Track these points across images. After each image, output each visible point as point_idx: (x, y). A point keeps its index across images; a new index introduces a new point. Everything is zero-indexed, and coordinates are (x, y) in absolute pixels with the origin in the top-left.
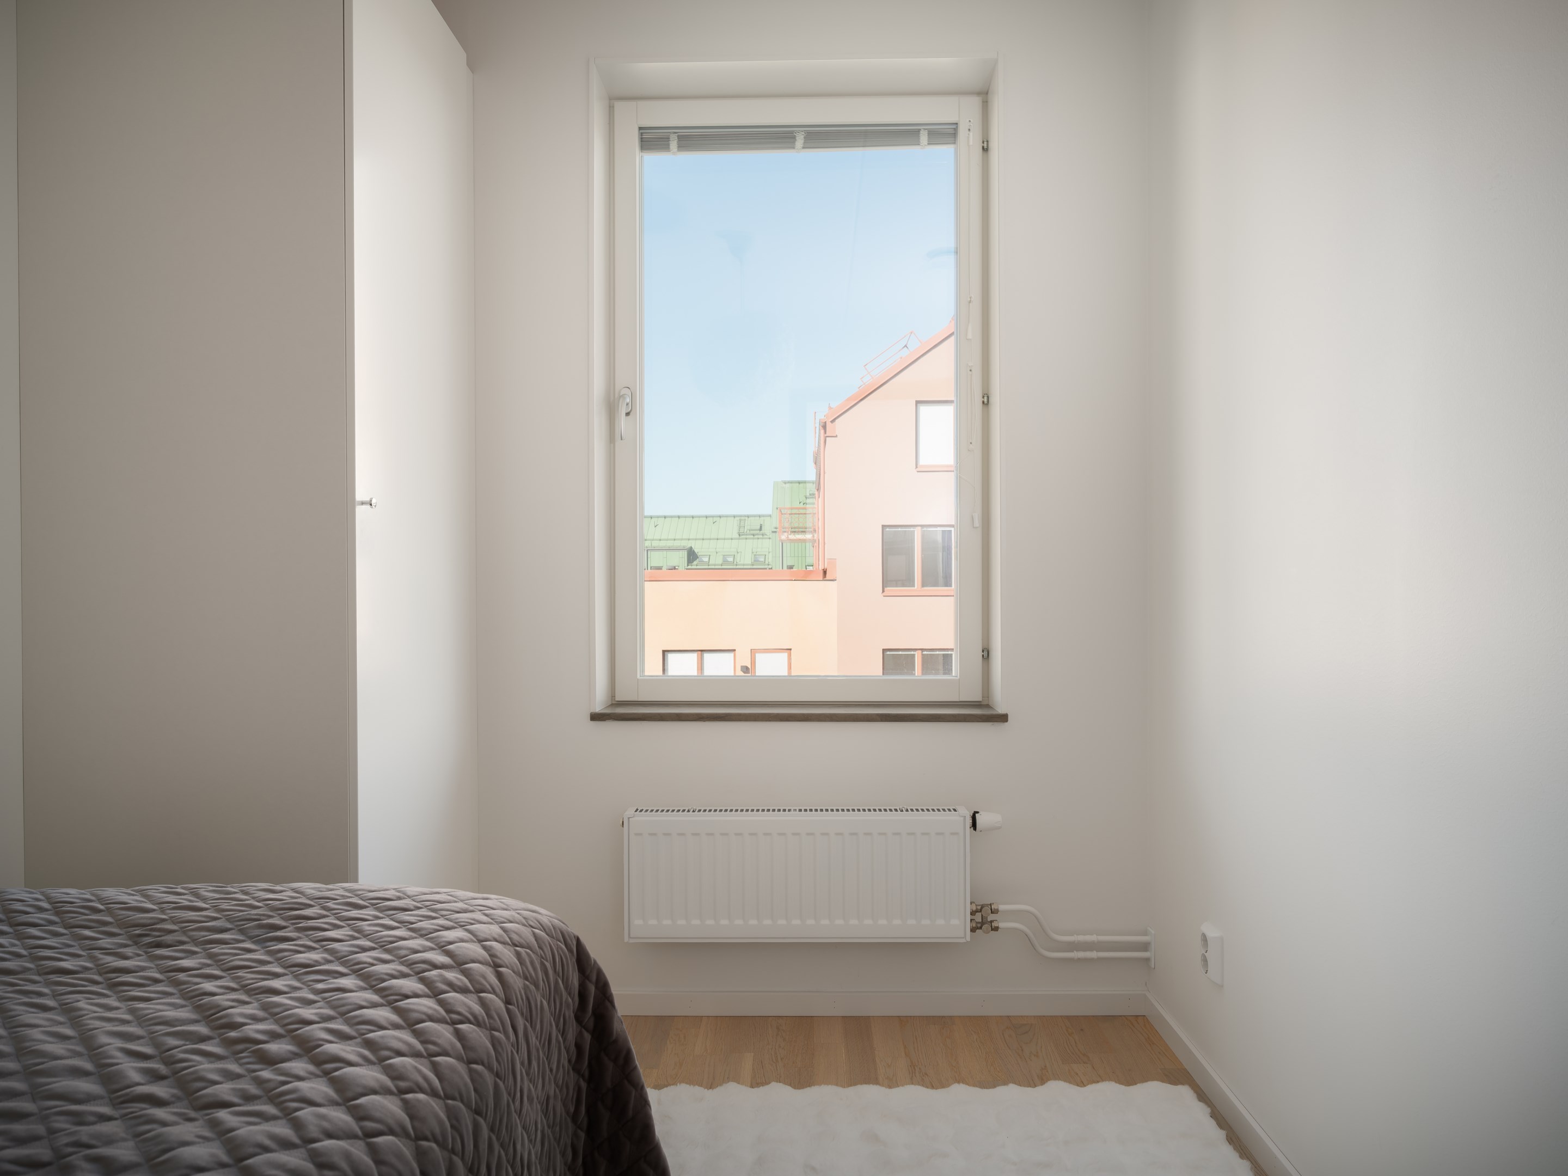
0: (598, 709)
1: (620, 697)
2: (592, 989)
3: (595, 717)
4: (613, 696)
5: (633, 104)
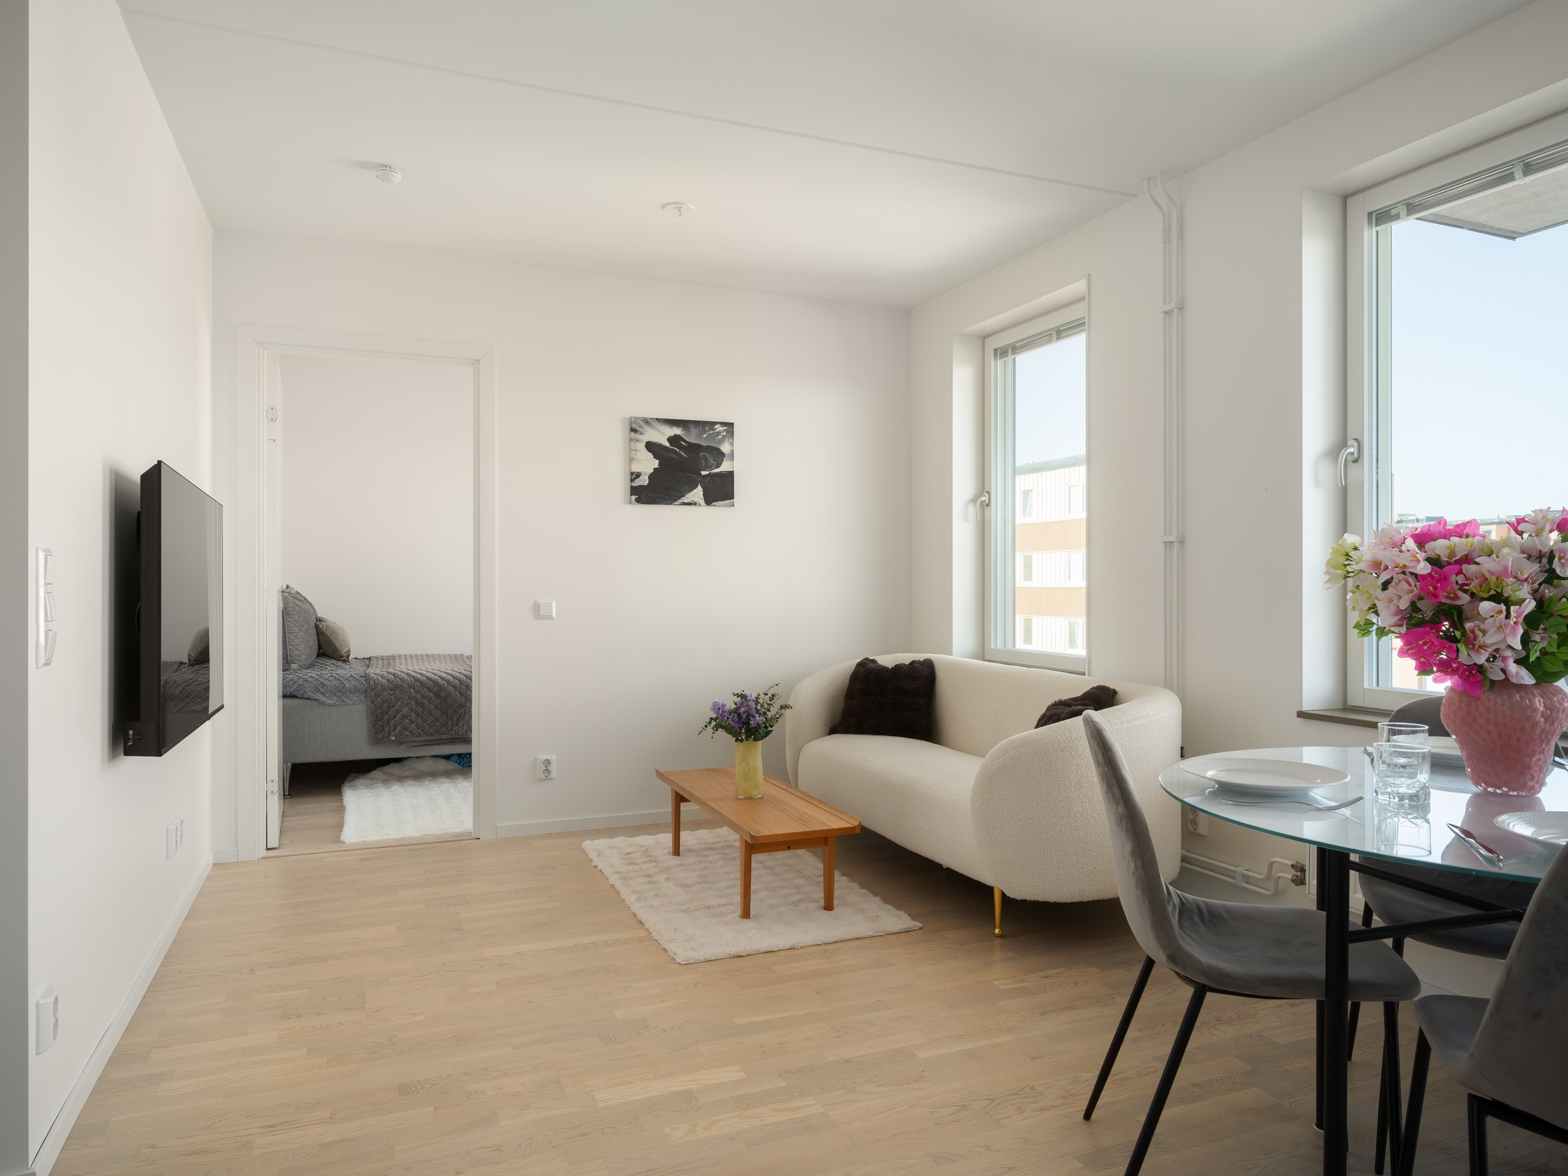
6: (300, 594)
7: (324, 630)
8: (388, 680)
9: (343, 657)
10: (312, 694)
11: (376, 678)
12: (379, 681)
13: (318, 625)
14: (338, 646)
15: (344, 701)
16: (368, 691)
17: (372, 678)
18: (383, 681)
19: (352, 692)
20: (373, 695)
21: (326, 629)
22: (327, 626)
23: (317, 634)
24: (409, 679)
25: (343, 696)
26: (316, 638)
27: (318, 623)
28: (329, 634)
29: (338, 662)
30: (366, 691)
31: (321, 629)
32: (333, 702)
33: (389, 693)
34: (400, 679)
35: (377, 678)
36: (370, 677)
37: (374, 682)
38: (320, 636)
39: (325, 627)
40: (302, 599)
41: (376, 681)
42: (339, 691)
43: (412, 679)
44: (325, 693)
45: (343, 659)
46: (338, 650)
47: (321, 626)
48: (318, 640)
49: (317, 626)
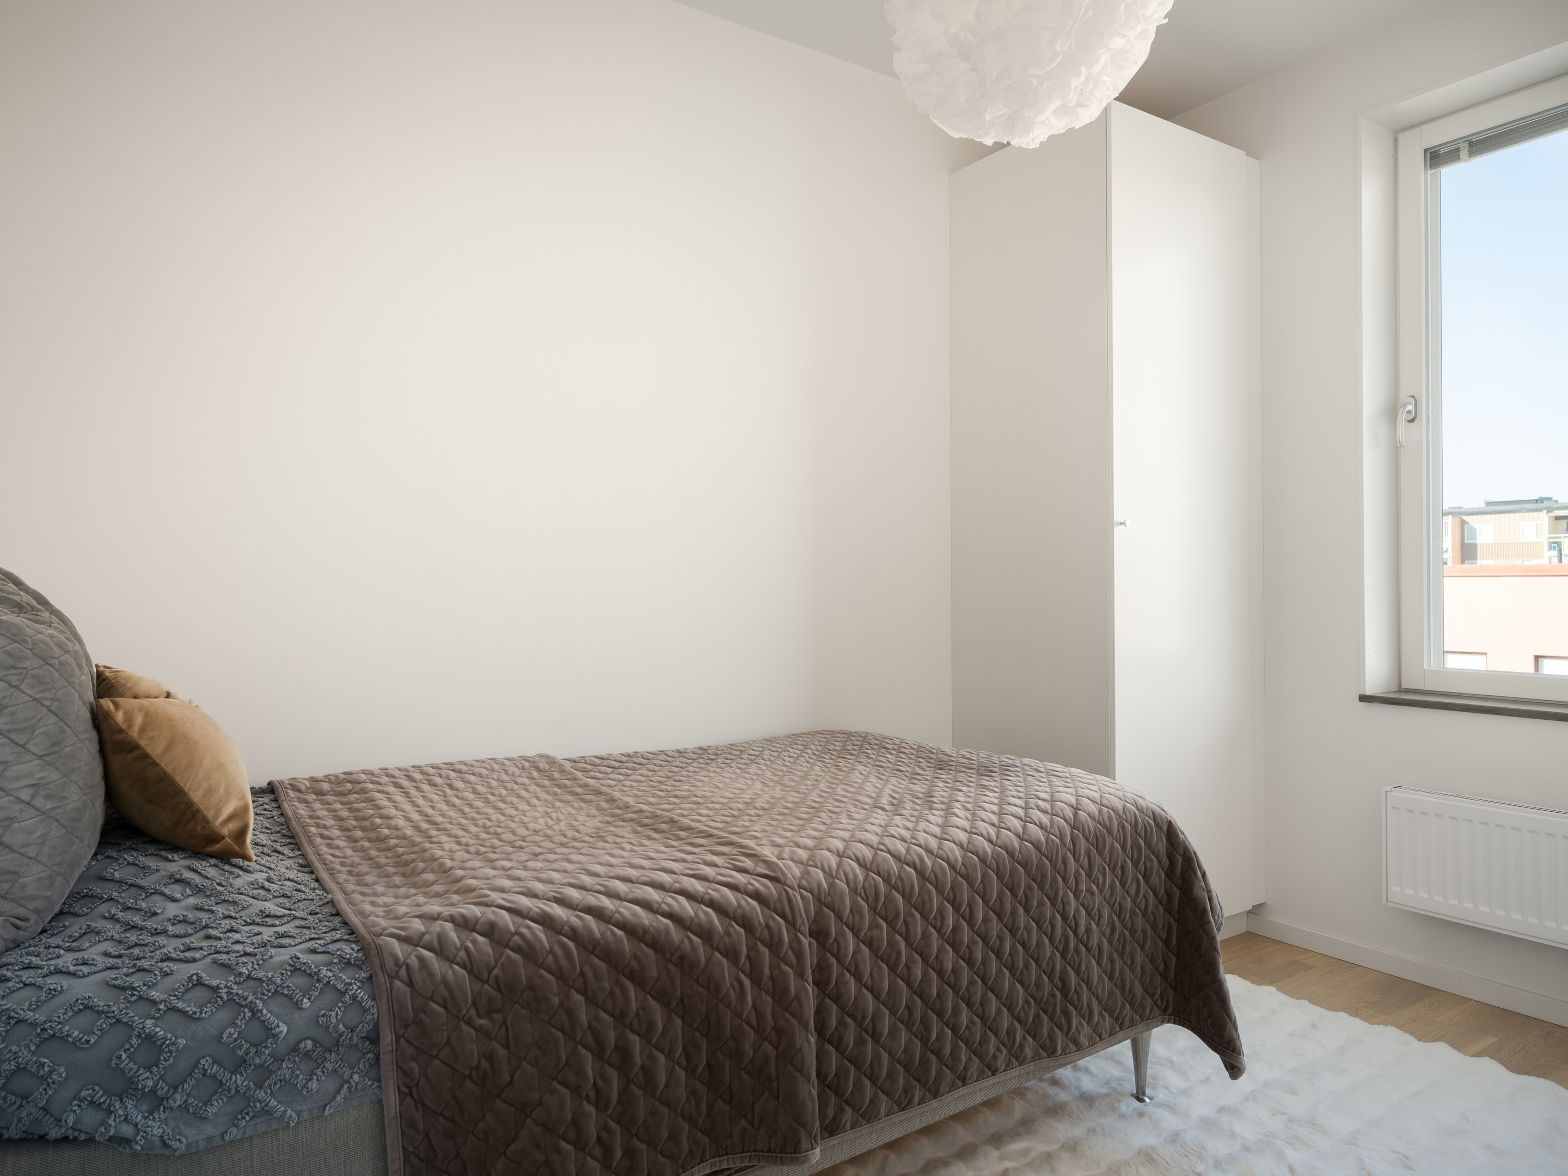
0: (1369, 691)
1: (1405, 685)
2: (1180, 859)
3: (1364, 698)
4: (1400, 684)
5: (1417, 130)
6: (18, 583)
7: (134, 733)
8: (470, 966)
9: (218, 838)
10: (90, 1118)
11: (413, 961)
12: (431, 975)
13: (107, 715)
14: (196, 796)
15: (267, 1112)
16: (387, 1037)
17: (398, 964)
18: (450, 975)
19: (307, 1054)
20: (411, 1051)
21: (143, 730)
22: (147, 714)
23: (102, 752)
24: (557, 949)
25: (259, 1086)
26: (99, 771)
27: (107, 703)
28: (155, 749)
29: (197, 864)
30: (373, 1039)
31: (121, 731)
32: (209, 1129)
33: (478, 1029)
34: (518, 950)
35: (421, 959)
36: (389, 963)
37: (411, 984)
38: (116, 761)
39: (139, 720)
40: (25, 598)
41: (418, 978)
42: (241, 1064)
43: (571, 944)
44: (163, 1089)
45: (217, 847)
46: (198, 811)
47: (120, 717)
48: (107, 777)
49: (99, 720)
